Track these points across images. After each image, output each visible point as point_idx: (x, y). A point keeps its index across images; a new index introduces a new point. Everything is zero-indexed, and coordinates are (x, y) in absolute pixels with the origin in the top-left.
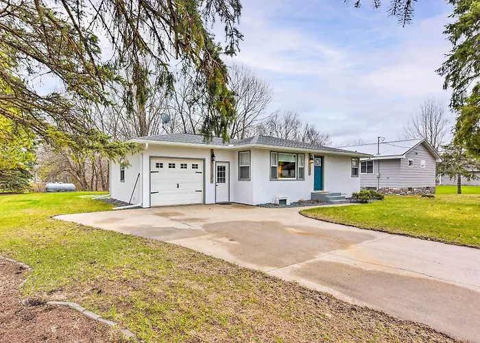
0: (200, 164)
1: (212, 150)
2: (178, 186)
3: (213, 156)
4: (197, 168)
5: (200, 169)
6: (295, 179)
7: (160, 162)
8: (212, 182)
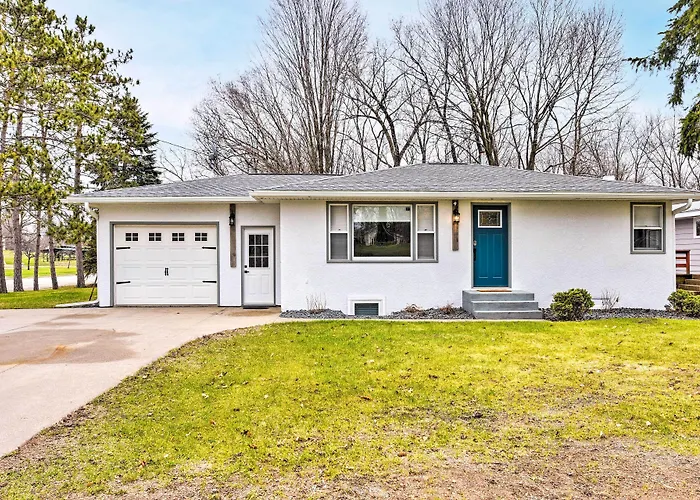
0: (211, 233)
1: (233, 207)
2: (166, 273)
3: (233, 216)
4: (205, 239)
5: (211, 241)
6: (410, 259)
7: (132, 230)
8: (233, 265)
